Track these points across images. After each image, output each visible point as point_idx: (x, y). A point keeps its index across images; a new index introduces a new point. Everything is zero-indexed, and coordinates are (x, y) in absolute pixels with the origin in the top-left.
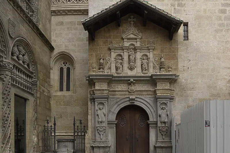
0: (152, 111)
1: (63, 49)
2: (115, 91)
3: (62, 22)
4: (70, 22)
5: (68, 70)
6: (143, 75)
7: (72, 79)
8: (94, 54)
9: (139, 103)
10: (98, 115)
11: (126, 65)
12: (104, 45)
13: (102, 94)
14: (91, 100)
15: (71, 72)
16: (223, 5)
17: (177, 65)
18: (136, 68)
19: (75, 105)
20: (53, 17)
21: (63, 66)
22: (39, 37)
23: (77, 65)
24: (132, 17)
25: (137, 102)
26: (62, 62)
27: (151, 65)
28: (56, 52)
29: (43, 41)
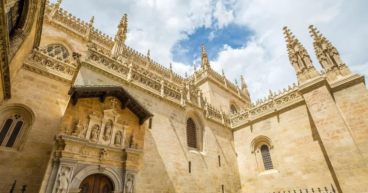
0: (119, 181)
1: (23, 102)
2: (85, 157)
3: (33, 78)
4: (43, 82)
5: (20, 124)
6: (115, 147)
7: (22, 134)
8: (71, 117)
9: (108, 172)
10: (59, 182)
11: (101, 135)
12: (84, 112)
13: (71, 158)
14: (53, 162)
15: (23, 127)
16: (172, 114)
17: (143, 144)
18: (110, 140)
19: (15, 165)
20: (22, 70)
21: (13, 118)
22: (2, 79)
23: (35, 123)
24: (114, 99)
25: (107, 172)
26: (14, 114)
27: (124, 140)
28: (12, 101)
29: (3, 85)
